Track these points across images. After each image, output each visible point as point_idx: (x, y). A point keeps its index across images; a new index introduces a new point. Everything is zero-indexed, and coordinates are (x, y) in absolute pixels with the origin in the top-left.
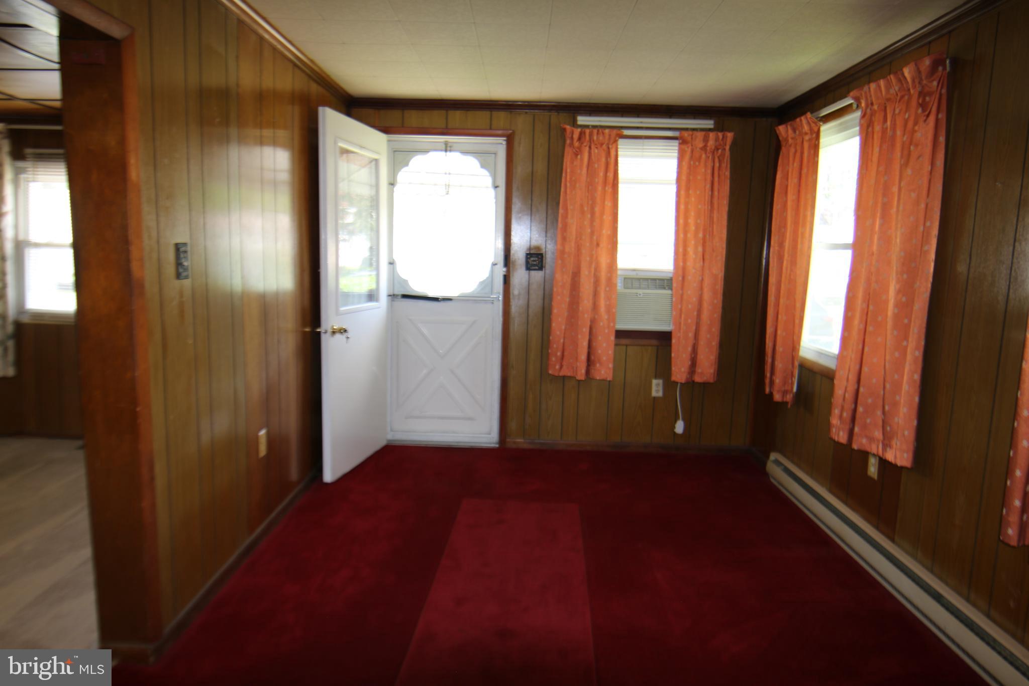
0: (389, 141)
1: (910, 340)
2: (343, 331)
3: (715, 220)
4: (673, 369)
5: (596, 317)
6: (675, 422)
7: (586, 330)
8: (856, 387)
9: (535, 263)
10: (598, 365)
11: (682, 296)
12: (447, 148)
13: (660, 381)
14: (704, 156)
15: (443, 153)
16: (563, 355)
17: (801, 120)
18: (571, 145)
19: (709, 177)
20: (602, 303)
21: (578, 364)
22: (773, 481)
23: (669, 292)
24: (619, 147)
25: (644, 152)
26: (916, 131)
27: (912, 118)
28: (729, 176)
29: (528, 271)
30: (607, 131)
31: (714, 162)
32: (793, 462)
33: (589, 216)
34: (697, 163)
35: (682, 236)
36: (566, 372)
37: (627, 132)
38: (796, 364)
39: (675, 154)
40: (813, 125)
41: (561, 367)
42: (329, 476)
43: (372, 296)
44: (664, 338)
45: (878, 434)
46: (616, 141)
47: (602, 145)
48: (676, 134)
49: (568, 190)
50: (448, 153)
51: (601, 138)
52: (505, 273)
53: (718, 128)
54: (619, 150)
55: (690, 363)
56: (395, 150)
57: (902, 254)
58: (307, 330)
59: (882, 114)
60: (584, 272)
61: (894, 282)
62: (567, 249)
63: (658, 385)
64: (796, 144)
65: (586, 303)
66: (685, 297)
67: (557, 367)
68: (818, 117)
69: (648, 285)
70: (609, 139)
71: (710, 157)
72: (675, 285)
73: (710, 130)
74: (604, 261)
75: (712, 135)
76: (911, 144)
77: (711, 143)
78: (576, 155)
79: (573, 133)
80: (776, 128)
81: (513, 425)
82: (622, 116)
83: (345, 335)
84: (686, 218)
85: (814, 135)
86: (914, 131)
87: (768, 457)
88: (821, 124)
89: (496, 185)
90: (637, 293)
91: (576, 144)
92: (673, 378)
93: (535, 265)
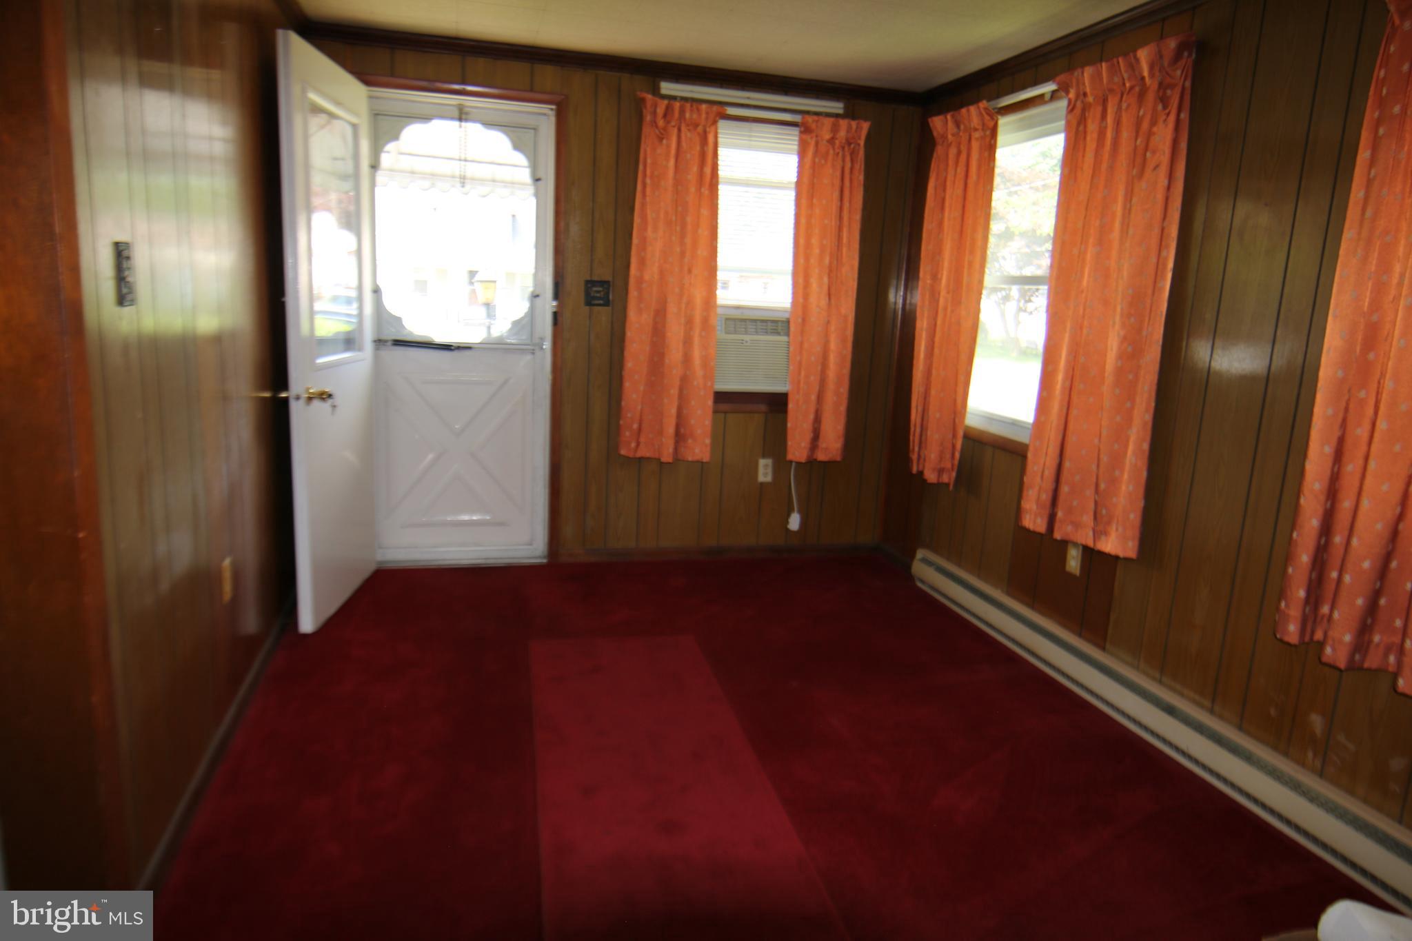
0: (371, 97)
1: (1138, 400)
2: (324, 396)
3: (845, 240)
4: (789, 443)
5: (688, 373)
6: (789, 516)
7: (674, 392)
8: (1057, 461)
9: (598, 295)
10: (690, 441)
11: (801, 343)
12: (462, 116)
13: (769, 462)
14: (831, 152)
15: (457, 123)
16: (640, 429)
17: (968, 111)
18: (654, 123)
19: (837, 182)
20: (697, 354)
21: (664, 440)
22: (919, 584)
23: (785, 338)
24: (719, 131)
25: (751, 140)
26: (1154, 134)
27: (1148, 117)
28: (862, 182)
29: (588, 307)
30: (704, 106)
31: (844, 161)
32: (948, 559)
33: (678, 228)
34: (823, 162)
35: (802, 261)
36: (644, 452)
37: (731, 111)
38: (961, 433)
39: (795, 146)
40: (987, 118)
41: (638, 444)
42: (307, 622)
43: (349, 342)
44: (777, 403)
45: (1088, 519)
46: (715, 123)
47: (696, 126)
48: (797, 118)
49: (648, 190)
50: (463, 124)
51: (695, 116)
52: (555, 310)
53: (849, 114)
54: (719, 135)
55: (812, 435)
56: (376, 112)
57: (1130, 292)
58: (267, 395)
59: (1099, 109)
60: (672, 309)
61: (1117, 327)
62: (647, 277)
63: (766, 466)
64: (959, 144)
65: (674, 354)
66: (806, 345)
67: (633, 445)
68: (996, 108)
69: (756, 329)
70: (707, 119)
71: (840, 154)
72: (792, 329)
73: (837, 116)
74: (699, 296)
75: (844, 123)
76: (1146, 149)
77: (842, 134)
78: (661, 139)
79: (655, 106)
80: (930, 120)
81: (568, 531)
82: (721, 86)
83: (330, 401)
84: (808, 237)
85: (988, 133)
86: (1150, 134)
87: (913, 556)
88: (999, 117)
89: (538, 177)
90: (743, 340)
91: (661, 123)
92: (790, 457)
93: (599, 298)
